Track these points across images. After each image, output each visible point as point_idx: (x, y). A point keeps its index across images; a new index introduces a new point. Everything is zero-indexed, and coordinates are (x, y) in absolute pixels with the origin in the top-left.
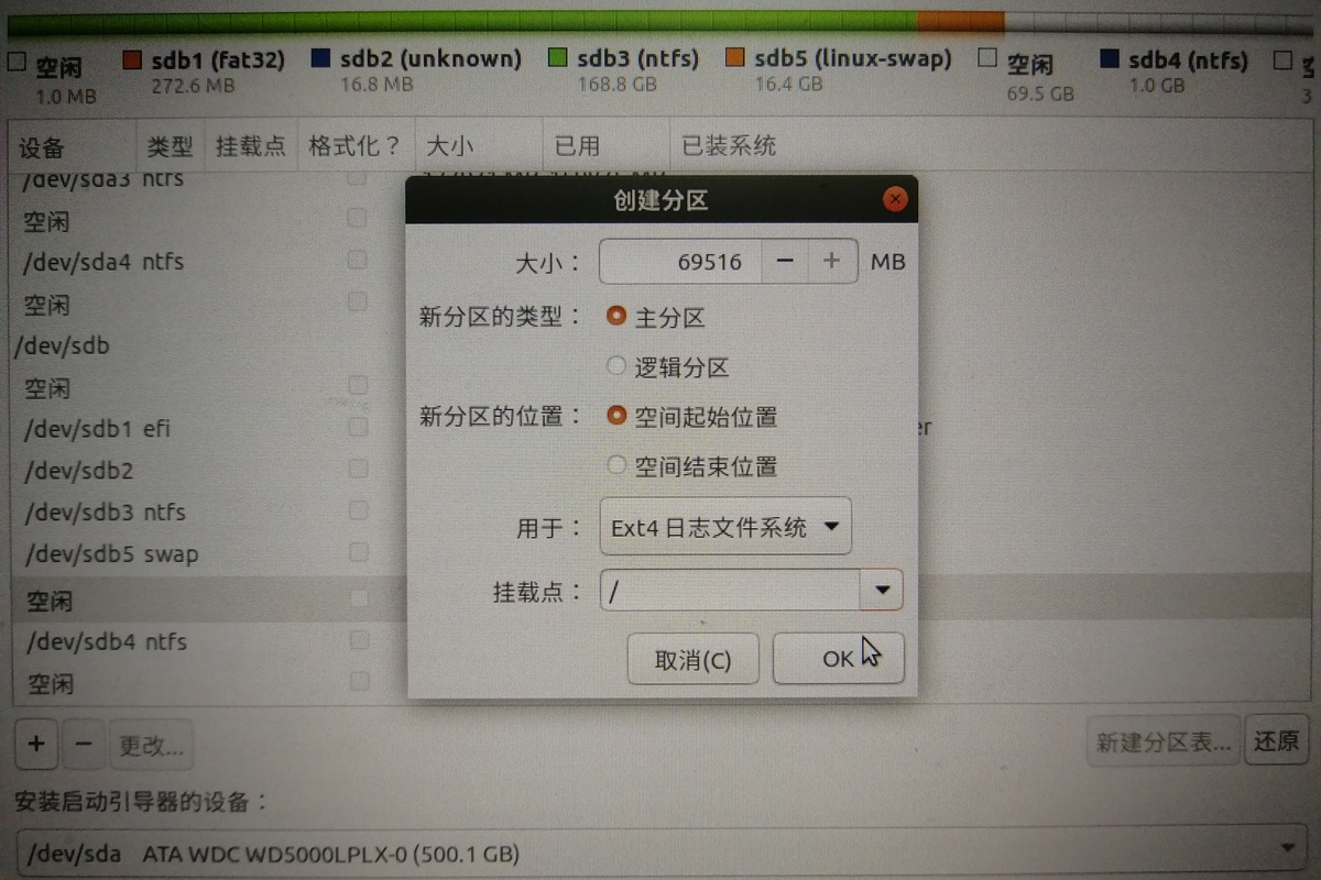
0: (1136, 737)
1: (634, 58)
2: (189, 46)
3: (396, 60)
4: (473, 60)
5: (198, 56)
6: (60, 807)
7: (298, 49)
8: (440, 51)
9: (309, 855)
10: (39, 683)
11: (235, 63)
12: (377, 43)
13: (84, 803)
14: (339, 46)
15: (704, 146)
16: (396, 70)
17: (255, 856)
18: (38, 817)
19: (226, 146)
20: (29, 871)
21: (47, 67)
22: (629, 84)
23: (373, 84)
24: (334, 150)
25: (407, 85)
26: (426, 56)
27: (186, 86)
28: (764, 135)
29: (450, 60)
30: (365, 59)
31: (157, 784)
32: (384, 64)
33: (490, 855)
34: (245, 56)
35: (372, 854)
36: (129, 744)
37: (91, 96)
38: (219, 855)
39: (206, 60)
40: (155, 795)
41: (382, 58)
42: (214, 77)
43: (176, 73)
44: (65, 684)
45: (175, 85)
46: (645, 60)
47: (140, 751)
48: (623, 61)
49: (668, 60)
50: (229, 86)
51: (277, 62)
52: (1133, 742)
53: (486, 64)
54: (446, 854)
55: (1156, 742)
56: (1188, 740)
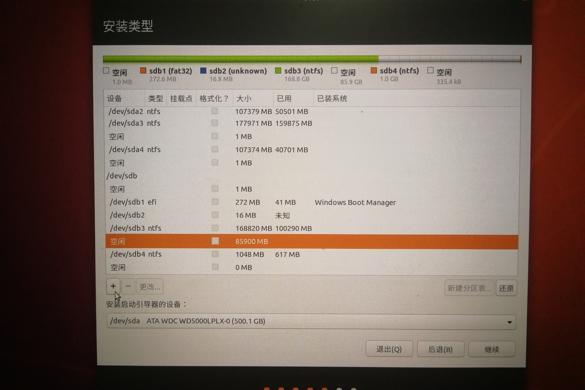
0: (461, 286)
1: (302, 71)
2: (161, 66)
3: (227, 71)
4: (251, 72)
5: (164, 69)
6: (121, 306)
7: (196, 68)
8: (241, 68)
9: (199, 321)
10: (114, 267)
11: (176, 72)
12: (221, 66)
13: (128, 305)
14: (209, 67)
15: (324, 99)
16: (227, 75)
17: (182, 321)
18: (113, 309)
19: (174, 99)
20: (111, 326)
21: (116, 72)
22: (301, 79)
23: (220, 78)
24: (208, 100)
25: (231, 79)
26: (237, 70)
27: (160, 79)
28: (343, 95)
29: (244, 71)
30: (218, 71)
31: (151, 299)
32: (223, 73)
33: (256, 321)
34: (179, 70)
35: (219, 321)
36: (143, 286)
37: (130, 82)
38: (171, 321)
39: (167, 71)
40: (151, 303)
41: (223, 71)
42: (170, 76)
43: (157, 75)
44: (122, 267)
45: (157, 79)
46: (307, 71)
47: (146, 288)
48: (299, 72)
49: (313, 71)
50: (175, 79)
51: (190, 72)
52: (459, 288)
53: (255, 73)
54: (242, 321)
55: (467, 288)
56: (478, 288)
